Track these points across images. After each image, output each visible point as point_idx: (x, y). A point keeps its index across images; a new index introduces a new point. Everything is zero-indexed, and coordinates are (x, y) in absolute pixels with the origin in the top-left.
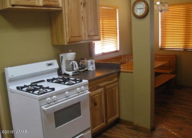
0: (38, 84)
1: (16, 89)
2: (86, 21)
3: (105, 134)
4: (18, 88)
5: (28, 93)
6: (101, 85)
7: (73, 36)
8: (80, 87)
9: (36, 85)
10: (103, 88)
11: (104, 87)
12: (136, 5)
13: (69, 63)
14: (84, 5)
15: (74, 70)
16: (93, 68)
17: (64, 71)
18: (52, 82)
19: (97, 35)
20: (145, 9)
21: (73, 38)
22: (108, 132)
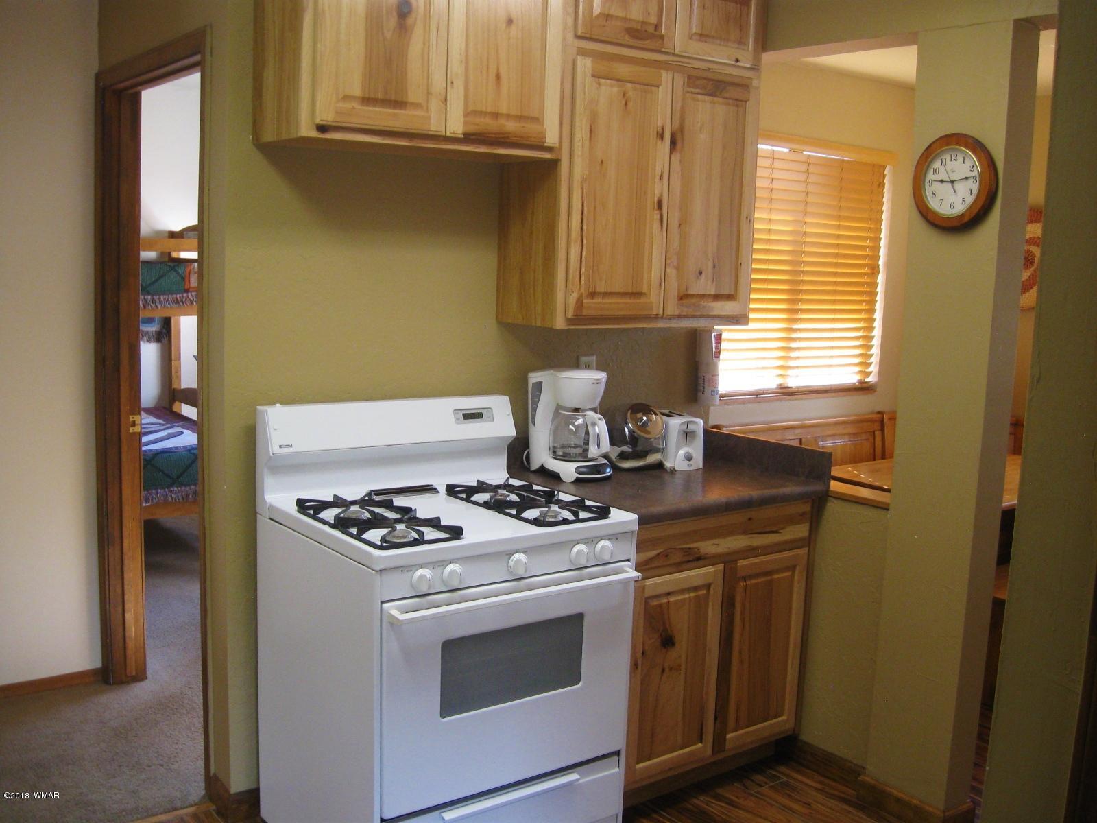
0: (399, 501)
1: (292, 509)
2: (674, 223)
3: (701, 801)
4: (302, 505)
5: (337, 533)
6: (709, 547)
7: (601, 288)
8: (591, 541)
9: (388, 505)
10: (721, 567)
11: (729, 560)
12: (937, 164)
13: (570, 420)
14: (673, 143)
15: (590, 456)
16: (689, 458)
17: (541, 455)
18: (467, 500)
19: (730, 297)
20: (975, 187)
21: (598, 300)
22: (719, 798)
